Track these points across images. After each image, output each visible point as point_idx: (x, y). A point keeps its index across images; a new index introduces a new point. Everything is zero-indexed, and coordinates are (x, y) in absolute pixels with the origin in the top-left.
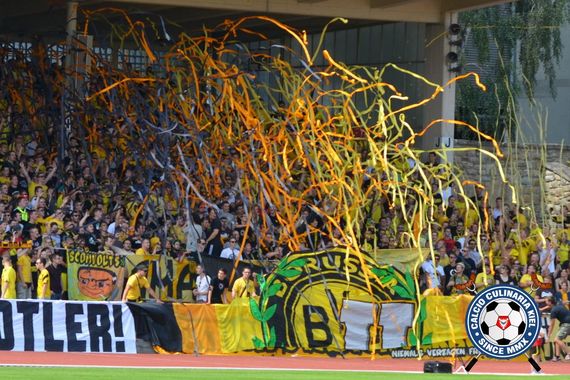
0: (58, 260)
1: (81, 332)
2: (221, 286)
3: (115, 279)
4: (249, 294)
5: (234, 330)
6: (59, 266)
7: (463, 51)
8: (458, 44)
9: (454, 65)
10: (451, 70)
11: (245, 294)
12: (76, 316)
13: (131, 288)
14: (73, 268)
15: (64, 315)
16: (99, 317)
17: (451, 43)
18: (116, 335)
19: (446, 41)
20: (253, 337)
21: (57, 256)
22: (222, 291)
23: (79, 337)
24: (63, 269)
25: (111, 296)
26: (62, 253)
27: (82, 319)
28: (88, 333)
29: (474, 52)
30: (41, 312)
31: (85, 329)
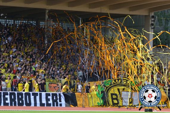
0: (43, 81)
1: (50, 101)
2: (88, 88)
3: (59, 86)
4: (96, 91)
5: (92, 100)
6: (44, 83)
7: (155, 23)
8: (154, 21)
9: (153, 27)
10: (152, 28)
11: (95, 90)
12: (48, 97)
13: (64, 89)
14: (47, 83)
15: (45, 96)
16: (55, 97)
17: (152, 21)
18: (60, 102)
19: (150, 20)
20: (97, 102)
21: (43, 80)
22: (89, 89)
23: (49, 102)
24: (45, 84)
25: (58, 91)
26: (44, 79)
27: (50, 97)
28: (52, 101)
29: (158, 23)
30: (39, 96)
31: (51, 100)
